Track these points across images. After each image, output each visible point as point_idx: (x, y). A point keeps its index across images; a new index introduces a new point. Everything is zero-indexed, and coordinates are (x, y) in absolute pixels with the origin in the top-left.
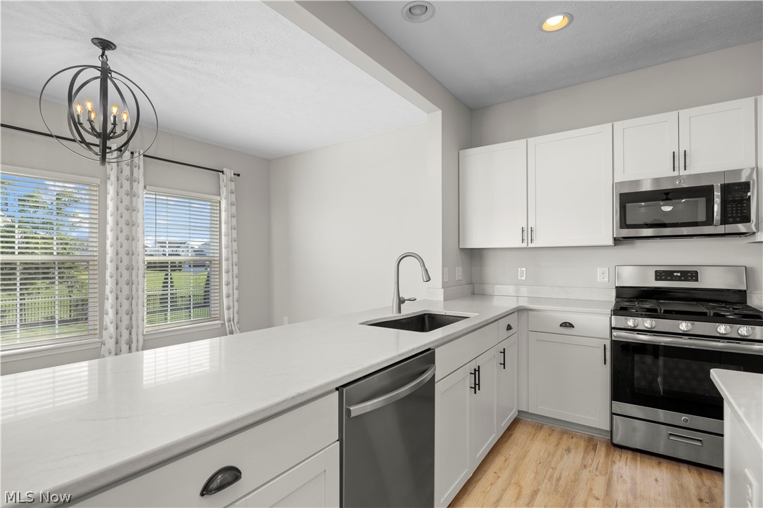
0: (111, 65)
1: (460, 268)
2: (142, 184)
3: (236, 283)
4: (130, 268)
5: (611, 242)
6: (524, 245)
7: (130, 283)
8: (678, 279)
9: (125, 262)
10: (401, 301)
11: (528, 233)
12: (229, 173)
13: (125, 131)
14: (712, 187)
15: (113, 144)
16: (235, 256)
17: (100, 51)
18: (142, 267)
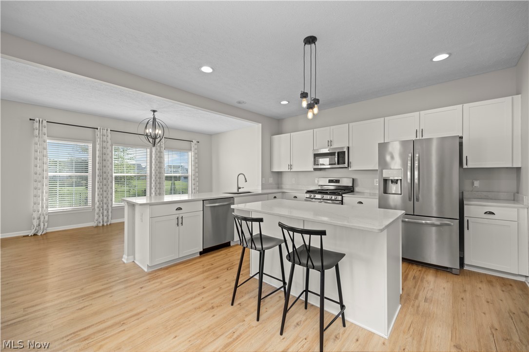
0: (156, 117)
1: (272, 179)
2: (164, 148)
3: (197, 184)
4: (160, 178)
5: (312, 170)
6: (289, 170)
7: (160, 183)
8: (335, 182)
9: (158, 176)
10: (239, 188)
11: (291, 166)
12: (195, 142)
13: (160, 136)
14: (335, 152)
15: (157, 140)
16: (197, 174)
17: (153, 113)
18: (164, 178)
